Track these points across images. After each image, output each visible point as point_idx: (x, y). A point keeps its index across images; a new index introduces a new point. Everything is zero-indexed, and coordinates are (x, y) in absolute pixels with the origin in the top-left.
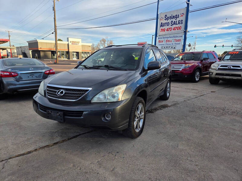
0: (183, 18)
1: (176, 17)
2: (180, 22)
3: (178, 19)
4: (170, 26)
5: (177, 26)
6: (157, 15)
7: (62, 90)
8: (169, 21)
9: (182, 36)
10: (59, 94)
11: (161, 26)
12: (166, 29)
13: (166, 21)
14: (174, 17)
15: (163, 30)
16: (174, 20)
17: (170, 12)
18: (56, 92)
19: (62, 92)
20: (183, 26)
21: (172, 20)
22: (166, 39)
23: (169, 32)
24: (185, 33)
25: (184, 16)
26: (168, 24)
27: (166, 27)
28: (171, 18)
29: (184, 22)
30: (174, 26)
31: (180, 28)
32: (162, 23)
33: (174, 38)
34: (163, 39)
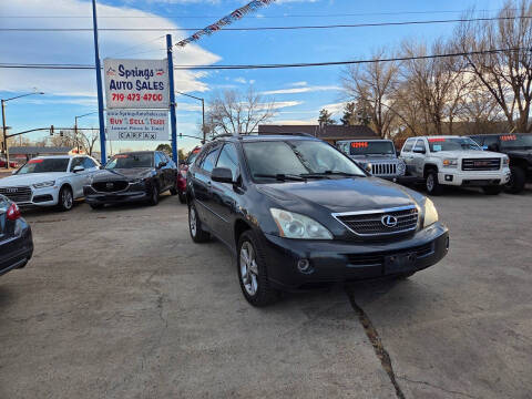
0: (164, 79)
1: (148, 74)
2: (158, 86)
3: (152, 80)
4: (134, 91)
5: (153, 92)
6: (98, 60)
7: (389, 217)
8: (130, 79)
9: (165, 115)
10: (388, 223)
11: (112, 87)
12: (126, 95)
13: (123, 79)
14: (141, 72)
15: (120, 97)
16: (142, 79)
17: (131, 61)
19: (392, 220)
20: (165, 93)
21: (139, 78)
22: (129, 118)
23: (135, 102)
24: (173, 107)
25: (166, 75)
26: (128, 85)
27: (125, 92)
28: (134, 73)
29: (166, 87)
30: (145, 91)
31: (159, 98)
32: (113, 81)
33: (149, 117)
34: (121, 117)
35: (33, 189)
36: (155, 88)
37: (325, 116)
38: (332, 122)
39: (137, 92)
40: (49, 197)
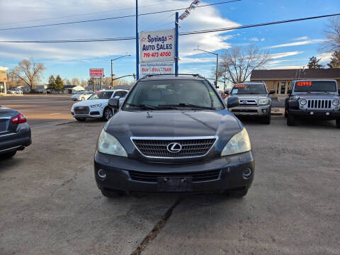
0: (172, 42)
1: (163, 39)
2: (169, 47)
3: (166, 43)
4: (155, 51)
5: (166, 51)
6: (137, 34)
7: (175, 144)
8: (155, 43)
9: (172, 65)
10: (172, 149)
11: (144, 49)
12: (151, 54)
13: (150, 44)
14: (160, 39)
15: (148, 55)
16: (160, 43)
17: (155, 32)
18: (166, 147)
19: (177, 147)
20: (172, 51)
21: (157, 42)
22: (152, 67)
23: (156, 58)
24: (176, 60)
25: (173, 40)
26: (153, 48)
27: (151, 52)
28: (156, 39)
29: (173, 46)
30: (161, 51)
31: (168, 54)
32: (144, 46)
33: (163, 67)
34: (148, 67)
35: (90, 108)
36: (167, 48)
37: (314, 62)
38: (319, 66)
39: (157, 51)
40: (98, 113)
